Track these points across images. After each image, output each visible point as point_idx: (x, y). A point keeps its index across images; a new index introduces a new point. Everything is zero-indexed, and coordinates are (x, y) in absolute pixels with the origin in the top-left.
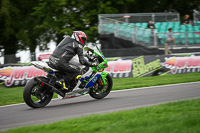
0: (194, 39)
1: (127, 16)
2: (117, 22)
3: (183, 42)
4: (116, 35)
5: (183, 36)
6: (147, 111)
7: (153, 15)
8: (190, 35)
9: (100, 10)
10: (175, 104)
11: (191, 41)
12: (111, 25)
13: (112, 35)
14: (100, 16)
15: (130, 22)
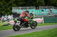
0: (39, 14)
1: (20, 8)
2: (18, 9)
3: (37, 15)
4: (17, 13)
5: (36, 13)
6: (27, 35)
7: (28, 7)
8: (38, 13)
9: (13, 6)
10: (35, 32)
11: (39, 15)
12: (16, 10)
13: (16, 13)
14: (13, 8)
15: (21, 9)
